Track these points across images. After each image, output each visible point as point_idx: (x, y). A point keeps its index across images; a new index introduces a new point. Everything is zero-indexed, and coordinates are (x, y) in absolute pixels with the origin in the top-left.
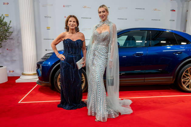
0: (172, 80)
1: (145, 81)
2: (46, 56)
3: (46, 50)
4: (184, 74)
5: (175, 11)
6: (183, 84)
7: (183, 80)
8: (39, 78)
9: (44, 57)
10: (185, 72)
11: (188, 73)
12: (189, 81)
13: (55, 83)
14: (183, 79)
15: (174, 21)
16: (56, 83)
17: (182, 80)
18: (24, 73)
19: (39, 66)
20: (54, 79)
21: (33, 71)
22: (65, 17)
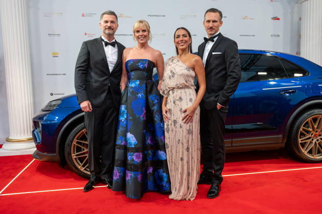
0: (280, 141)
1: (233, 145)
2: (50, 105)
3: (52, 94)
4: (301, 130)
5: (279, 19)
6: (302, 149)
7: (301, 141)
8: (37, 146)
9: (47, 106)
10: (304, 126)
11: (308, 127)
12: (311, 142)
13: (66, 154)
14: (300, 138)
15: (278, 36)
16: (70, 154)
17: (299, 140)
18: (10, 138)
19: (37, 123)
20: (64, 148)
21: (24, 134)
22: (86, 34)
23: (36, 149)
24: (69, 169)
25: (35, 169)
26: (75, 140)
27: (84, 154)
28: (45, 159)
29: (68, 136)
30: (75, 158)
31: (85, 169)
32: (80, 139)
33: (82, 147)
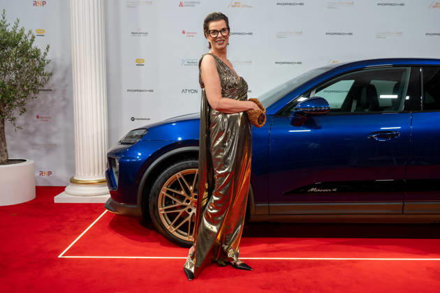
2: (130, 136)
3: (133, 119)
8: (111, 192)
9: (127, 137)
13: (151, 208)
16: (156, 207)
18: (75, 178)
19: (113, 161)
20: (149, 198)
21: (99, 173)
22: (184, 32)
23: (109, 196)
24: (154, 228)
25: (108, 224)
26: (165, 187)
27: (175, 208)
28: (121, 212)
29: (154, 181)
30: (163, 214)
31: (176, 231)
32: (171, 188)
33: (174, 199)
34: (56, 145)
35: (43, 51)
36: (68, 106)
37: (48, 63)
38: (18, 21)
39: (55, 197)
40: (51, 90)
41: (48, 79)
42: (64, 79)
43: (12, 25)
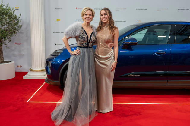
13: (64, 82)
18: (32, 69)
19: (48, 63)
20: (63, 78)
21: (41, 67)
23: (46, 76)
25: (46, 88)
28: (52, 84)
34: (23, 55)
35: (18, 16)
36: (28, 39)
37: (20, 21)
38: (8, 4)
39: (24, 77)
40: (21, 32)
41: (20, 28)
42: (26, 28)
43: (6, 5)
